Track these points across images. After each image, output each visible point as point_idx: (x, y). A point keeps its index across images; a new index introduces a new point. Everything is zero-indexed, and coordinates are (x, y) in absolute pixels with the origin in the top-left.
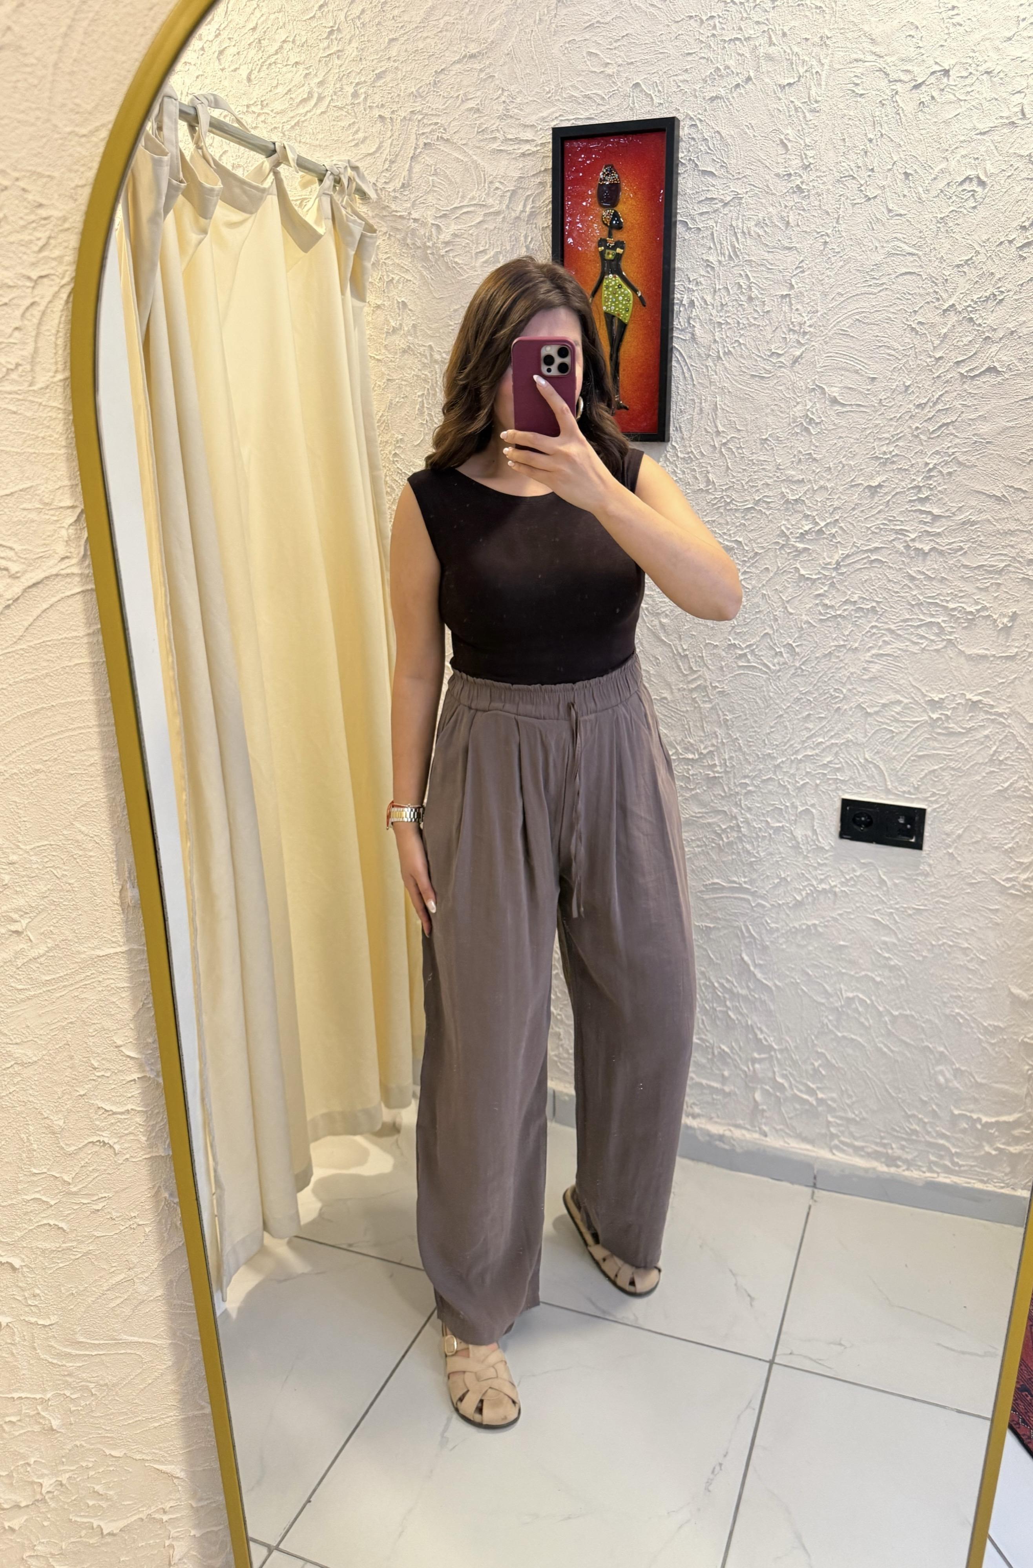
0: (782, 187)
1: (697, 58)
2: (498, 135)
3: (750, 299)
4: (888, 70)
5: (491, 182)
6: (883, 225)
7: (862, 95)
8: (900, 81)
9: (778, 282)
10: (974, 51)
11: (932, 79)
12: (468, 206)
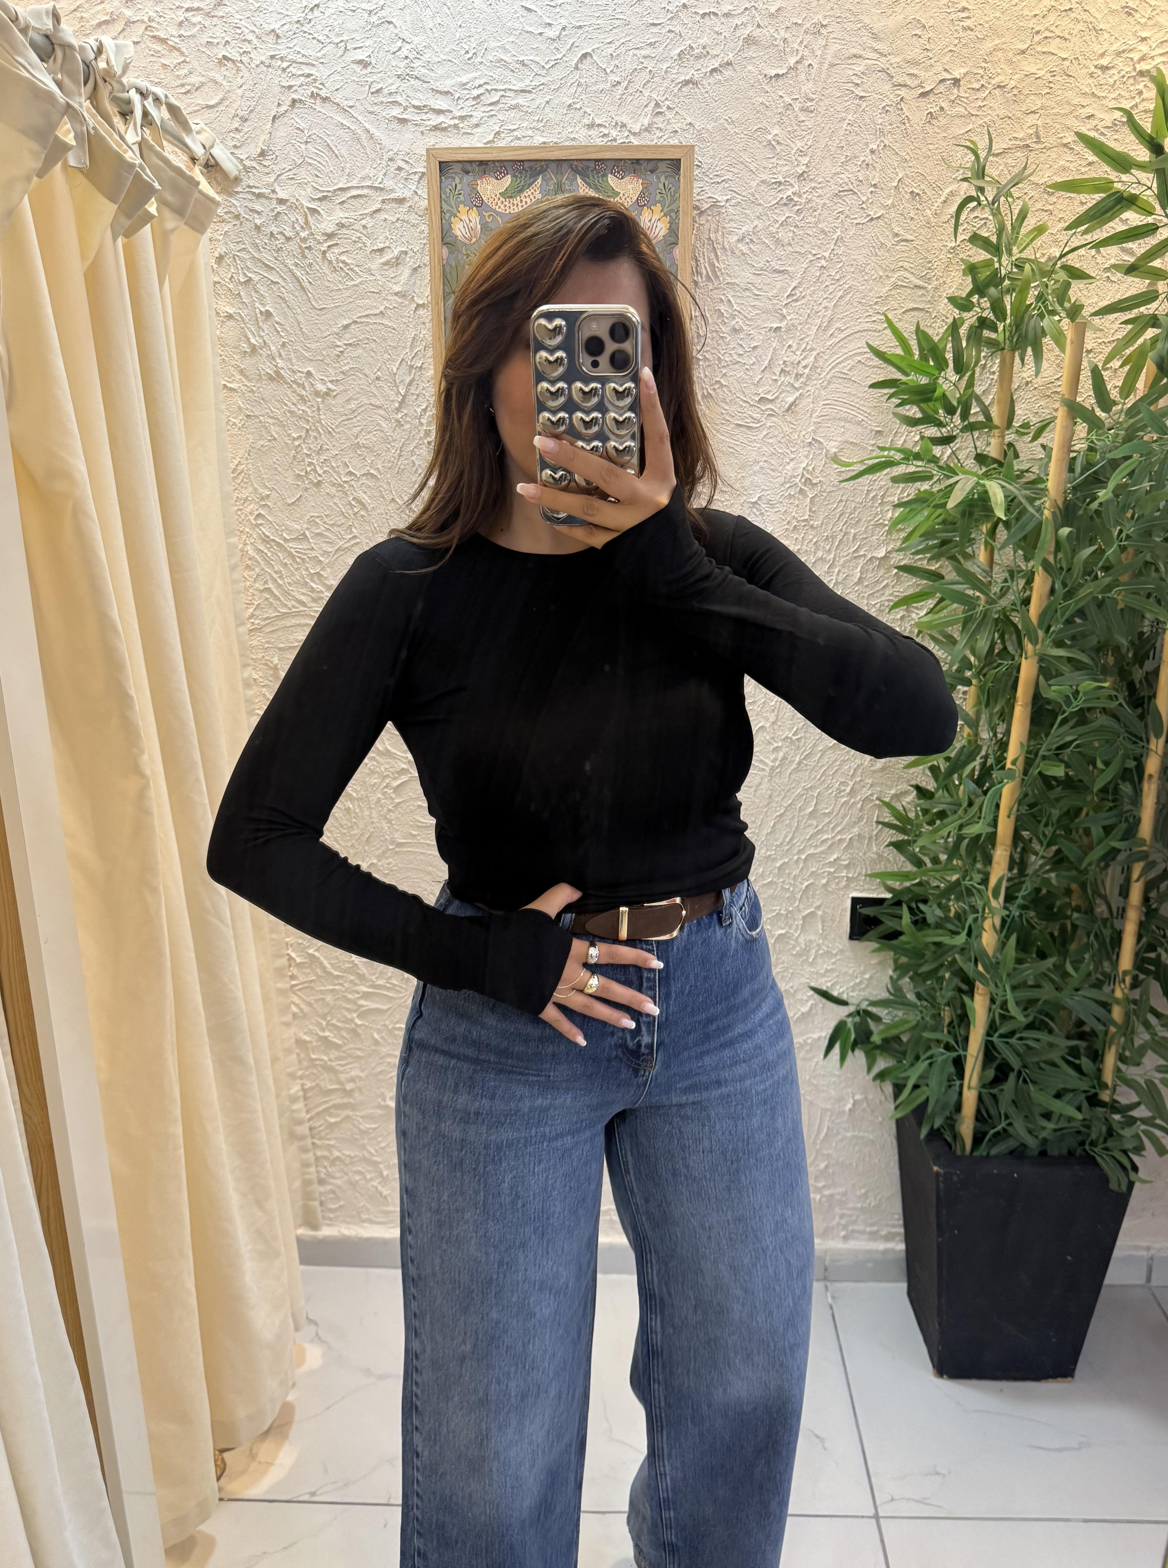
0: (772, 197)
1: (664, 31)
2: (399, 98)
3: (735, 331)
4: (892, 71)
5: (391, 160)
6: (888, 251)
7: (862, 97)
8: (905, 86)
9: (766, 312)
10: (985, 61)
11: (941, 88)
12: (358, 187)
